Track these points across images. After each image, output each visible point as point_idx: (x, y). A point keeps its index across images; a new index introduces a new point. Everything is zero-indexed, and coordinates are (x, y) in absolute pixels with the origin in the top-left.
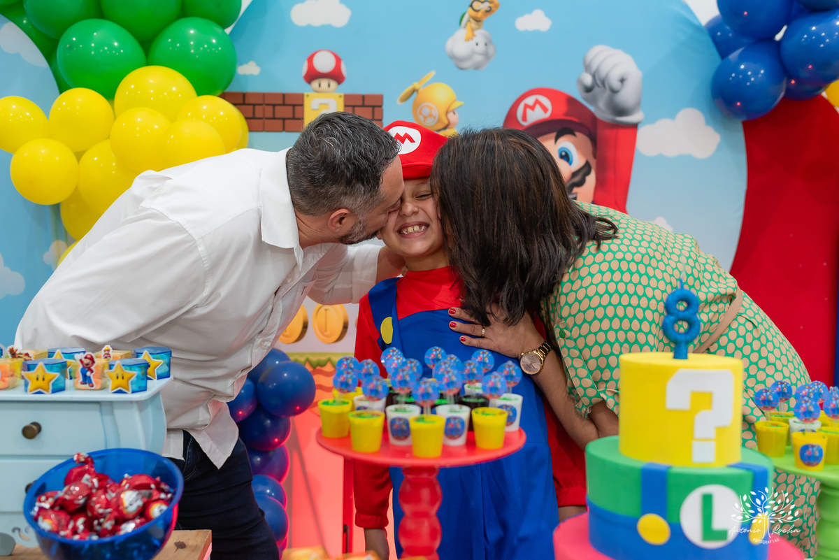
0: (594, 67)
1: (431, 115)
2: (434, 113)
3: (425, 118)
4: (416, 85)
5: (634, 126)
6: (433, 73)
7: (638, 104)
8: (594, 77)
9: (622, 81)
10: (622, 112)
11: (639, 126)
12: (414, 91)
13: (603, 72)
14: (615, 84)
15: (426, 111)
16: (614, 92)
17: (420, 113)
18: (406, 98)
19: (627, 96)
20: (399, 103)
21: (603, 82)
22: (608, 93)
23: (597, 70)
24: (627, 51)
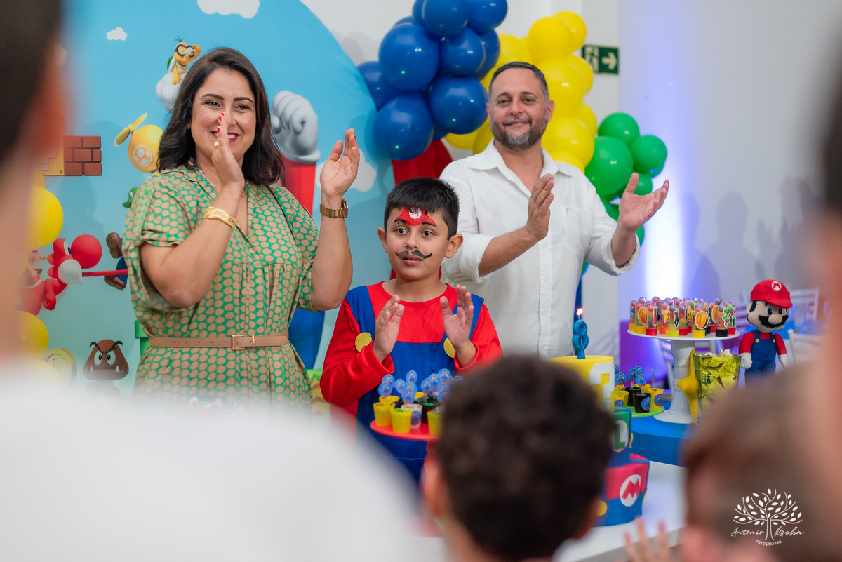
0: (280, 111)
1: (145, 157)
2: (148, 155)
3: (140, 159)
4: (131, 127)
5: (313, 165)
6: (145, 116)
7: (315, 144)
8: (281, 119)
9: (303, 123)
10: (303, 151)
11: (317, 164)
12: (129, 133)
13: (288, 115)
14: (298, 126)
15: (140, 153)
16: (297, 133)
17: (136, 155)
18: (122, 140)
19: (307, 137)
20: (115, 145)
21: (288, 124)
22: (292, 134)
23: (283, 113)
24: (306, 97)
